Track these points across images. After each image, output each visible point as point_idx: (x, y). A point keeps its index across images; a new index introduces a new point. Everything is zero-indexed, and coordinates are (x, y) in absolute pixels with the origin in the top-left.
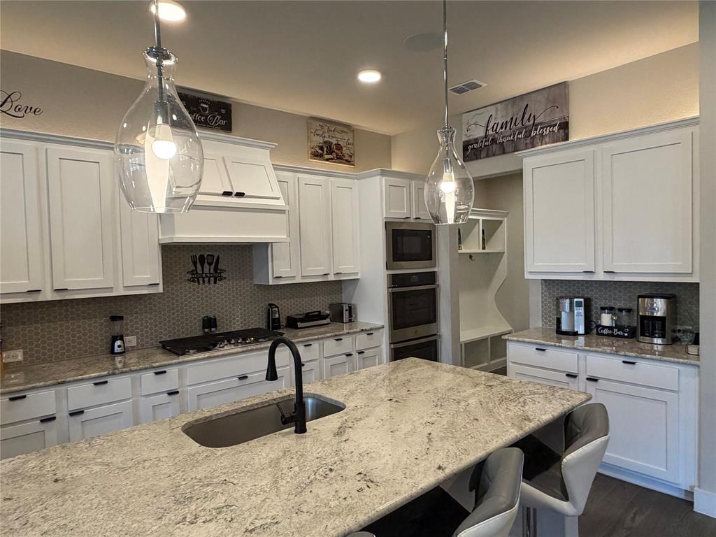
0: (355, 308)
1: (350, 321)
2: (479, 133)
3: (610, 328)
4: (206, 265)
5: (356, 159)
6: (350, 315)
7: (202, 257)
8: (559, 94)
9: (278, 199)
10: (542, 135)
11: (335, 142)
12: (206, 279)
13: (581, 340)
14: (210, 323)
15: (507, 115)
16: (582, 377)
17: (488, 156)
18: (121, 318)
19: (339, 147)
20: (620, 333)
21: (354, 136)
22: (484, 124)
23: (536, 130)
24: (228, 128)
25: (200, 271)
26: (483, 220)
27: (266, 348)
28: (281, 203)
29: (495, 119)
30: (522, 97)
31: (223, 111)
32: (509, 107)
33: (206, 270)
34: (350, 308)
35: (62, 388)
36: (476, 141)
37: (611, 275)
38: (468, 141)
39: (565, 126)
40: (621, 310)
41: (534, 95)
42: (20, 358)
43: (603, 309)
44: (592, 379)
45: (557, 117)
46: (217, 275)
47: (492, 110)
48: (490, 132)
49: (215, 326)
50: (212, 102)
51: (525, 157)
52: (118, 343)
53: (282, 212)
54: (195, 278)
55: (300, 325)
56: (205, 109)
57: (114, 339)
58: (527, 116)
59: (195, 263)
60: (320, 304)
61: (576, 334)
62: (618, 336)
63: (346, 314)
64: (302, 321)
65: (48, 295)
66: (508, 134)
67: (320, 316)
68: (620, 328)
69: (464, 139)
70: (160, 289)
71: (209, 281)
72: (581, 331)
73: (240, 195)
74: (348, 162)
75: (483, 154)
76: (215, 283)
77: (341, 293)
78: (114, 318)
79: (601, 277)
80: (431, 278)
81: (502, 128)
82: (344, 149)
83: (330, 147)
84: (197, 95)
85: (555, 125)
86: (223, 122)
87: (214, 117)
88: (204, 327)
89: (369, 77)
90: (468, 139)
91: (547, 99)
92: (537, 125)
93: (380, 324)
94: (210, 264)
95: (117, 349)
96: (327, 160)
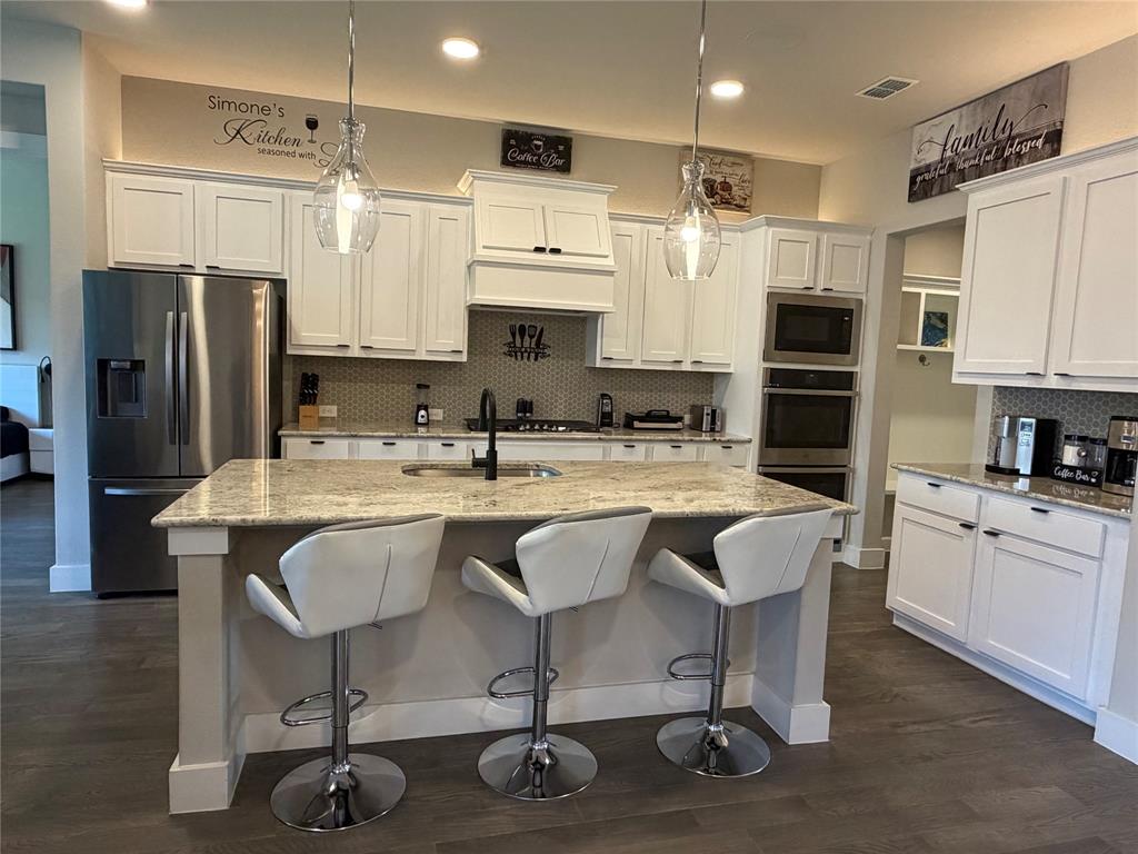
0: (724, 415)
1: (712, 430)
2: (933, 155)
3: (1072, 469)
4: (527, 338)
5: (754, 203)
6: (713, 422)
7: (522, 328)
8: (1052, 83)
9: (606, 257)
10: (1019, 155)
11: (719, 179)
12: (526, 355)
13: (1022, 484)
14: (525, 407)
15: (974, 122)
16: (982, 529)
17: (941, 192)
18: (428, 387)
19: (726, 186)
20: (1086, 478)
21: (753, 170)
22: (942, 141)
23: (1011, 146)
24: (565, 169)
25: (518, 344)
26: (927, 295)
28: (609, 263)
29: (958, 132)
30: (997, 93)
31: (561, 148)
32: (979, 110)
33: (526, 344)
34: (714, 412)
35: (354, 441)
36: (928, 168)
37: (1067, 380)
38: (918, 169)
39: (1055, 139)
40: (1094, 441)
41: (1015, 87)
42: (335, 415)
43: (1068, 437)
44: (993, 534)
45: (1044, 124)
46: (539, 351)
47: (953, 118)
48: (949, 153)
49: (531, 412)
50: (547, 137)
51: (972, 191)
52: (422, 412)
53: (611, 273)
54: (513, 351)
55: (637, 424)
56: (538, 147)
57: (419, 408)
58: (1001, 125)
59: (513, 335)
60: (676, 403)
61: (1015, 473)
62: (1082, 482)
63: (706, 420)
64: (642, 420)
65: (355, 352)
66: (972, 155)
67: (667, 418)
68: (1086, 470)
69: (913, 166)
70: (464, 358)
71: (529, 358)
72: (1025, 467)
73: (556, 251)
74: (740, 207)
75: (936, 189)
76: (536, 359)
77: (712, 393)
78: (419, 386)
79: (1053, 383)
80: (847, 380)
81: (964, 146)
82: (735, 189)
83: (712, 186)
84: (530, 131)
85: (1040, 137)
86: (561, 162)
87: (549, 156)
88: (517, 412)
89: (727, 90)
90: (917, 165)
91: (1034, 93)
92: (1014, 138)
93: (747, 437)
94: (531, 337)
95: (420, 420)
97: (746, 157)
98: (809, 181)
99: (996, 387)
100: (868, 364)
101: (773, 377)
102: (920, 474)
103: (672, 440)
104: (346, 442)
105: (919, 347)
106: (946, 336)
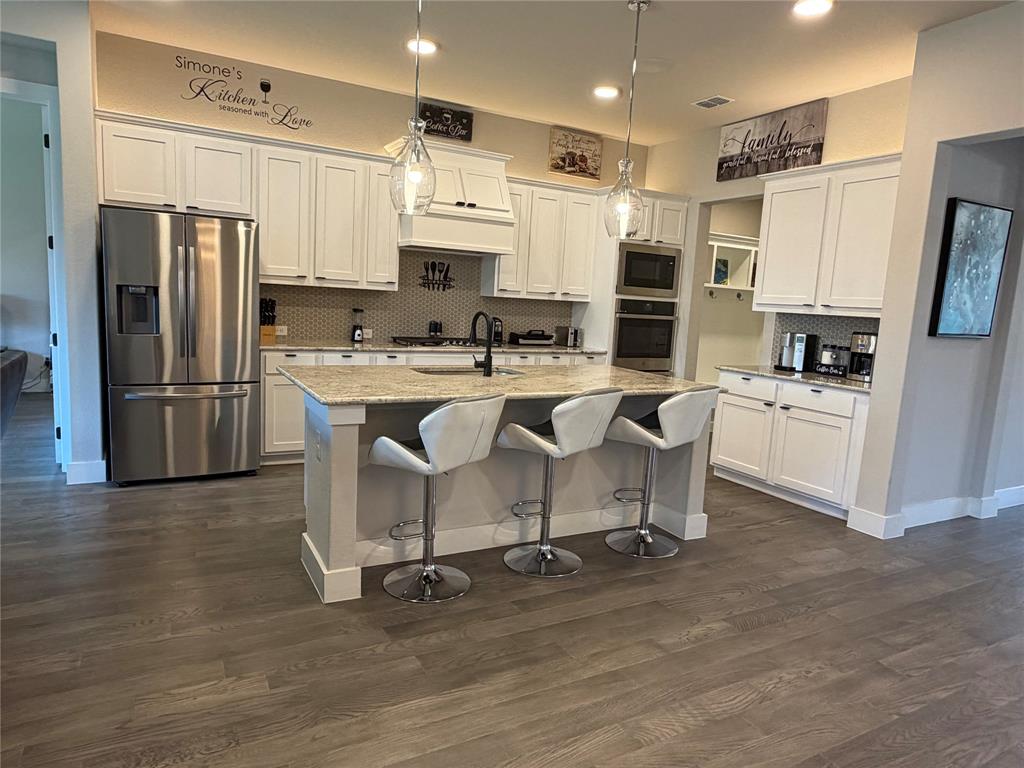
0: (582, 335)
1: (575, 346)
2: (735, 150)
3: (828, 366)
4: (437, 272)
5: (602, 172)
6: (575, 340)
7: (433, 264)
8: (817, 111)
9: (508, 211)
10: (795, 156)
11: (578, 153)
12: (436, 286)
13: (798, 376)
14: (436, 327)
15: (765, 131)
16: (778, 406)
17: (741, 176)
18: (362, 311)
19: (583, 159)
20: (836, 371)
21: (602, 146)
22: (742, 139)
23: (790, 150)
24: (467, 138)
25: (430, 277)
26: (718, 247)
27: (483, 352)
28: (510, 216)
29: (753, 135)
30: (782, 112)
31: (465, 121)
32: (768, 122)
33: (437, 277)
34: (576, 331)
35: (321, 355)
36: (731, 158)
37: (828, 309)
38: (725, 158)
39: (819, 148)
40: (840, 348)
41: (793, 110)
42: (285, 333)
43: (825, 346)
44: (786, 408)
45: (812, 137)
46: (446, 283)
47: (750, 125)
48: (746, 150)
49: (441, 331)
50: (455, 112)
51: (767, 180)
52: (358, 332)
53: (511, 224)
54: (427, 283)
55: (521, 341)
56: (447, 119)
57: (355, 328)
58: (784, 134)
59: (427, 270)
60: (548, 325)
61: (792, 370)
62: (834, 374)
63: (571, 338)
64: (524, 337)
65: (311, 282)
66: (764, 153)
67: (543, 336)
68: (836, 367)
69: (721, 155)
70: (396, 288)
71: (438, 288)
72: (798, 365)
73: (472, 206)
74: (593, 175)
75: (737, 174)
76: (444, 290)
77: (571, 317)
78: (355, 310)
79: (819, 311)
80: (670, 308)
81: (758, 146)
82: (589, 161)
83: (573, 158)
84: (441, 105)
85: (809, 146)
86: (464, 132)
87: (455, 127)
88: (430, 331)
89: (606, 93)
90: (724, 156)
91: (805, 117)
92: (792, 145)
93: (602, 350)
94: (440, 272)
95: (357, 338)
96: (569, 173)
97: (597, 136)
98: (640, 156)
99: (777, 313)
100: (685, 297)
101: (624, 306)
102: (737, 372)
103: (553, 353)
104: (313, 355)
105: (712, 285)
106: (726, 277)
